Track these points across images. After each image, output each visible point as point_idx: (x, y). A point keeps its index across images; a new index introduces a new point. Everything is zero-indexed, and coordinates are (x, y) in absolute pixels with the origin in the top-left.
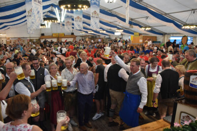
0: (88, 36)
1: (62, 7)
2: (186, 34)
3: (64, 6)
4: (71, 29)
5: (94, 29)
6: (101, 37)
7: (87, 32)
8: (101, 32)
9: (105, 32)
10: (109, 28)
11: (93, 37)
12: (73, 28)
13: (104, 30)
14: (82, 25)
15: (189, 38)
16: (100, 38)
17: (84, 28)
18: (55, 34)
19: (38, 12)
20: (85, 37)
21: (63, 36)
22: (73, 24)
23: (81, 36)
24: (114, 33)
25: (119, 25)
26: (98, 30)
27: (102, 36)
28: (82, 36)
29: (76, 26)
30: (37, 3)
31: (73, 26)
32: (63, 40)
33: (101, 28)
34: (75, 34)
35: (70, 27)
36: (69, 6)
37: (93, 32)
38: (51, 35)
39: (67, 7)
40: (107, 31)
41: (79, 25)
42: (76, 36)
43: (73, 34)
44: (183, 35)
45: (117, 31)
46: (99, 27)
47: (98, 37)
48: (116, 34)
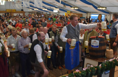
0: (34, 12)
2: (101, 13)
4: (21, 7)
5: (39, 8)
7: (33, 9)
8: (43, 9)
9: (46, 10)
10: (49, 7)
11: (38, 13)
12: (22, 6)
13: (46, 8)
14: (29, 4)
15: (103, 16)
16: (43, 14)
17: (31, 6)
18: (8, 10)
20: (32, 12)
21: (15, 11)
22: (22, 3)
23: (28, 12)
24: (52, 10)
25: (56, 5)
26: (42, 8)
27: (45, 13)
28: (30, 12)
29: (24, 4)
31: (22, 4)
32: (15, 15)
33: (43, 7)
34: (24, 10)
35: (20, 5)
37: (37, 10)
38: (5, 10)
40: (48, 9)
41: (27, 4)
42: (25, 12)
43: (22, 10)
44: (99, 14)
45: (55, 9)
46: (42, 6)
47: (41, 13)
48: (54, 11)
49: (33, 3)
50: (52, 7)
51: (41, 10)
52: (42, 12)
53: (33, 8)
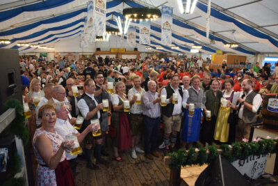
0: (156, 53)
1: (127, 17)
3: (130, 15)
4: (135, 43)
5: (165, 45)
6: (173, 55)
7: (154, 48)
8: (172, 48)
9: (178, 48)
10: (183, 43)
11: (161, 55)
12: (138, 42)
13: (177, 45)
14: (149, 39)
16: (171, 56)
17: (152, 42)
18: (114, 49)
19: (100, 23)
20: (152, 53)
21: (124, 51)
22: (138, 37)
23: (146, 53)
24: (189, 50)
25: (196, 40)
26: (170, 45)
27: (174, 54)
28: (148, 53)
29: (142, 40)
30: (100, 12)
31: (138, 40)
32: (124, 57)
33: (173, 43)
34: (138, 50)
35: (134, 40)
36: (135, 15)
37: (162, 48)
39: (132, 17)
40: (181, 47)
41: (145, 39)
42: (141, 53)
43: (136, 49)
45: (194, 47)
46: (171, 41)
47: (168, 54)
48: (192, 51)
49: (160, 39)
50: (188, 44)
51: (169, 48)
52: (170, 53)
53: (156, 46)
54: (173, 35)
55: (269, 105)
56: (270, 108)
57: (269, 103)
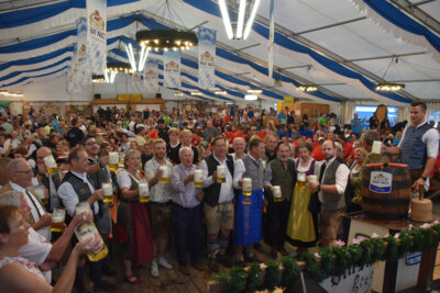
0: (191, 101)
1: (143, 44)
2: (385, 100)
3: (147, 42)
4: (157, 86)
5: (204, 88)
6: (217, 103)
7: (188, 93)
8: (217, 93)
9: (225, 93)
10: (234, 85)
11: (201, 105)
12: (161, 84)
13: (223, 89)
14: (179, 79)
15: (391, 110)
16: (214, 106)
17: (184, 84)
18: (123, 96)
19: (98, 54)
20: (183, 102)
21: (139, 99)
22: (161, 77)
23: (175, 101)
24: (243, 96)
25: (253, 81)
26: (212, 89)
27: (219, 102)
28: (178, 101)
29: (168, 81)
30: (96, 36)
31: (161, 81)
32: (141, 108)
33: (217, 86)
34: (163, 97)
35: (155, 82)
36: (156, 41)
37: (200, 94)
38: (115, 97)
39: (152, 44)
40: (229, 92)
41: (173, 80)
42: (166, 101)
43: (159, 96)
45: (249, 91)
46: (213, 83)
47: (211, 103)
48: (247, 98)
50: (241, 87)
51: (212, 94)
52: (213, 101)
53: (190, 90)
54: (217, 73)
55: (371, 183)
56: (373, 187)
57: (372, 179)
